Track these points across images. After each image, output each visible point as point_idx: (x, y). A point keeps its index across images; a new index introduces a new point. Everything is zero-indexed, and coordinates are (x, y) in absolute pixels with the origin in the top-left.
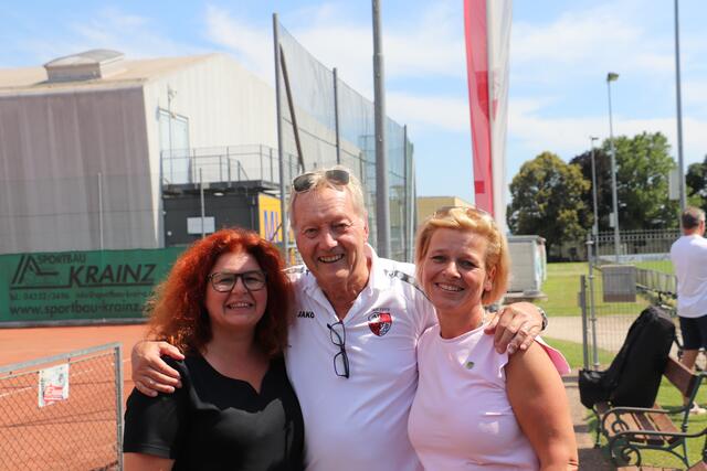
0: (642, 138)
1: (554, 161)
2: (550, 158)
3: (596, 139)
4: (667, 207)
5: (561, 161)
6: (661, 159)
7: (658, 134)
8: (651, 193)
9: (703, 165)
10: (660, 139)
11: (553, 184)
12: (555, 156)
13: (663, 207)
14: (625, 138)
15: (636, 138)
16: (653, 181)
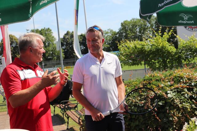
0: (43, 30)
1: (14, 38)
2: (12, 37)
3: (28, 30)
4: (53, 53)
5: (16, 38)
6: (50, 37)
7: (49, 29)
8: (47, 48)
9: (63, 38)
10: (49, 30)
11: (14, 46)
12: (14, 36)
13: (51, 53)
14: (38, 30)
15: (42, 30)
16: (48, 44)
